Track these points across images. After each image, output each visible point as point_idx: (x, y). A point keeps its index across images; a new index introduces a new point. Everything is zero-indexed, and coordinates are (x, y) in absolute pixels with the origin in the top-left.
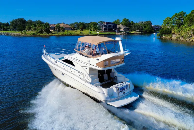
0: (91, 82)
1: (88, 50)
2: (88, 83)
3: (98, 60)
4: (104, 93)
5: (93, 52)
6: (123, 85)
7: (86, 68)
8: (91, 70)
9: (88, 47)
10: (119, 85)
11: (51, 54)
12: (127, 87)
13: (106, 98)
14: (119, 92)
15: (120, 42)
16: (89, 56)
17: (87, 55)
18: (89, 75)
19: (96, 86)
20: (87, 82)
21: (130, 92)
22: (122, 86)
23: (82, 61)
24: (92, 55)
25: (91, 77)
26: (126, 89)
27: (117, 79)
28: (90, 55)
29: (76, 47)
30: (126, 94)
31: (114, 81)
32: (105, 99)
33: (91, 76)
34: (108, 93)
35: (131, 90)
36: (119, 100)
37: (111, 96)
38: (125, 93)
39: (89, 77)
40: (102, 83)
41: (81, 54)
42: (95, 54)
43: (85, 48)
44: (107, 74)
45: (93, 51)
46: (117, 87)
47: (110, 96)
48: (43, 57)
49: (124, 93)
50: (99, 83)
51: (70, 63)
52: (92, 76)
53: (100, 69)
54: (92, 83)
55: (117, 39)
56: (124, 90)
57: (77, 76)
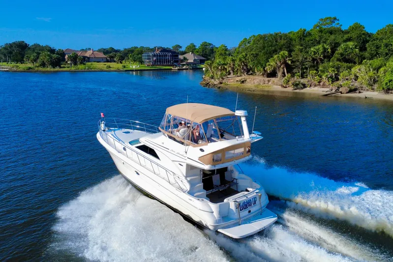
0: (189, 190)
1: (185, 131)
2: (184, 192)
3: (202, 150)
4: (213, 212)
5: (194, 133)
6: (249, 197)
7: (180, 165)
8: (190, 168)
9: (185, 124)
10: (240, 197)
11: (114, 131)
12: (255, 201)
13: (217, 222)
14: (241, 210)
15: (243, 119)
16: (186, 141)
17: (183, 141)
18: (186, 177)
19: (198, 197)
20: (182, 190)
21: (261, 208)
22: (245, 198)
23: (172, 151)
24: (191, 141)
25: (189, 182)
26: (253, 205)
27: (237, 184)
28: (189, 140)
29: (162, 123)
30: (254, 214)
31: (231, 187)
32: (215, 223)
33: (189, 179)
34: (220, 213)
35: (262, 206)
36: (239, 225)
37: (225, 218)
38: (252, 211)
39: (185, 181)
40: (210, 191)
41: (170, 137)
42: (196, 136)
43: (180, 127)
44: (219, 175)
45: (194, 131)
46: (236, 202)
47: (223, 217)
48: (98, 135)
49: (250, 212)
50: (204, 192)
51: (151, 152)
52: (191, 180)
53: (207, 167)
54: (191, 193)
55: (238, 113)
56: (250, 205)
57: (164, 178)
